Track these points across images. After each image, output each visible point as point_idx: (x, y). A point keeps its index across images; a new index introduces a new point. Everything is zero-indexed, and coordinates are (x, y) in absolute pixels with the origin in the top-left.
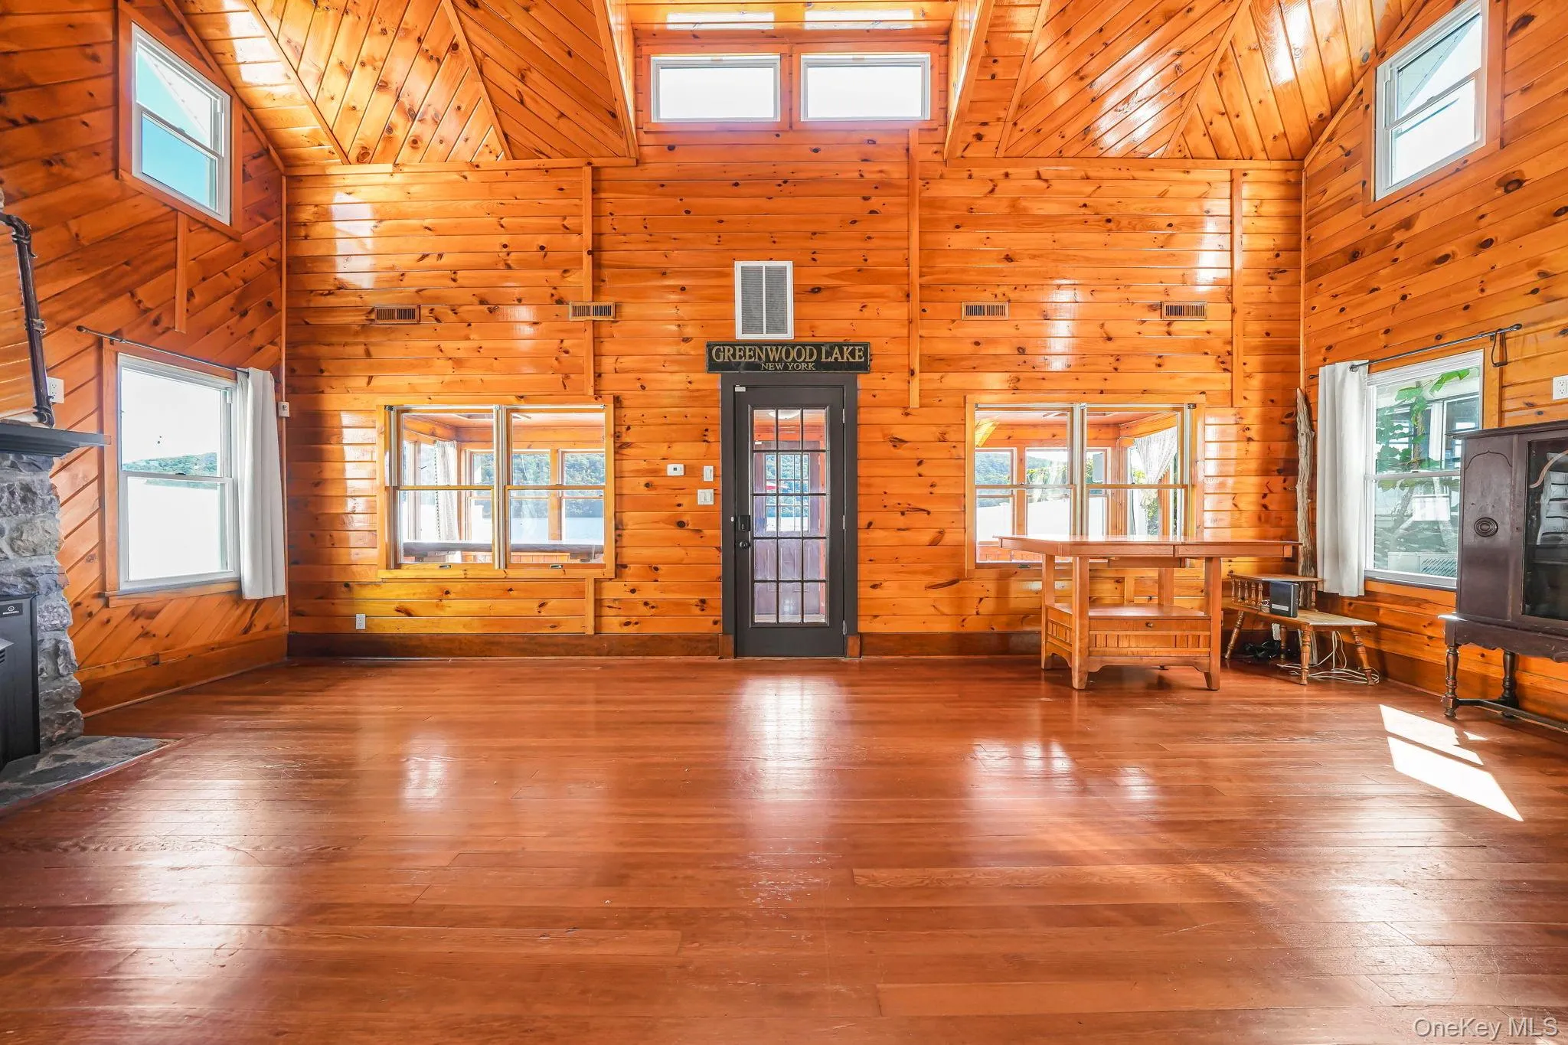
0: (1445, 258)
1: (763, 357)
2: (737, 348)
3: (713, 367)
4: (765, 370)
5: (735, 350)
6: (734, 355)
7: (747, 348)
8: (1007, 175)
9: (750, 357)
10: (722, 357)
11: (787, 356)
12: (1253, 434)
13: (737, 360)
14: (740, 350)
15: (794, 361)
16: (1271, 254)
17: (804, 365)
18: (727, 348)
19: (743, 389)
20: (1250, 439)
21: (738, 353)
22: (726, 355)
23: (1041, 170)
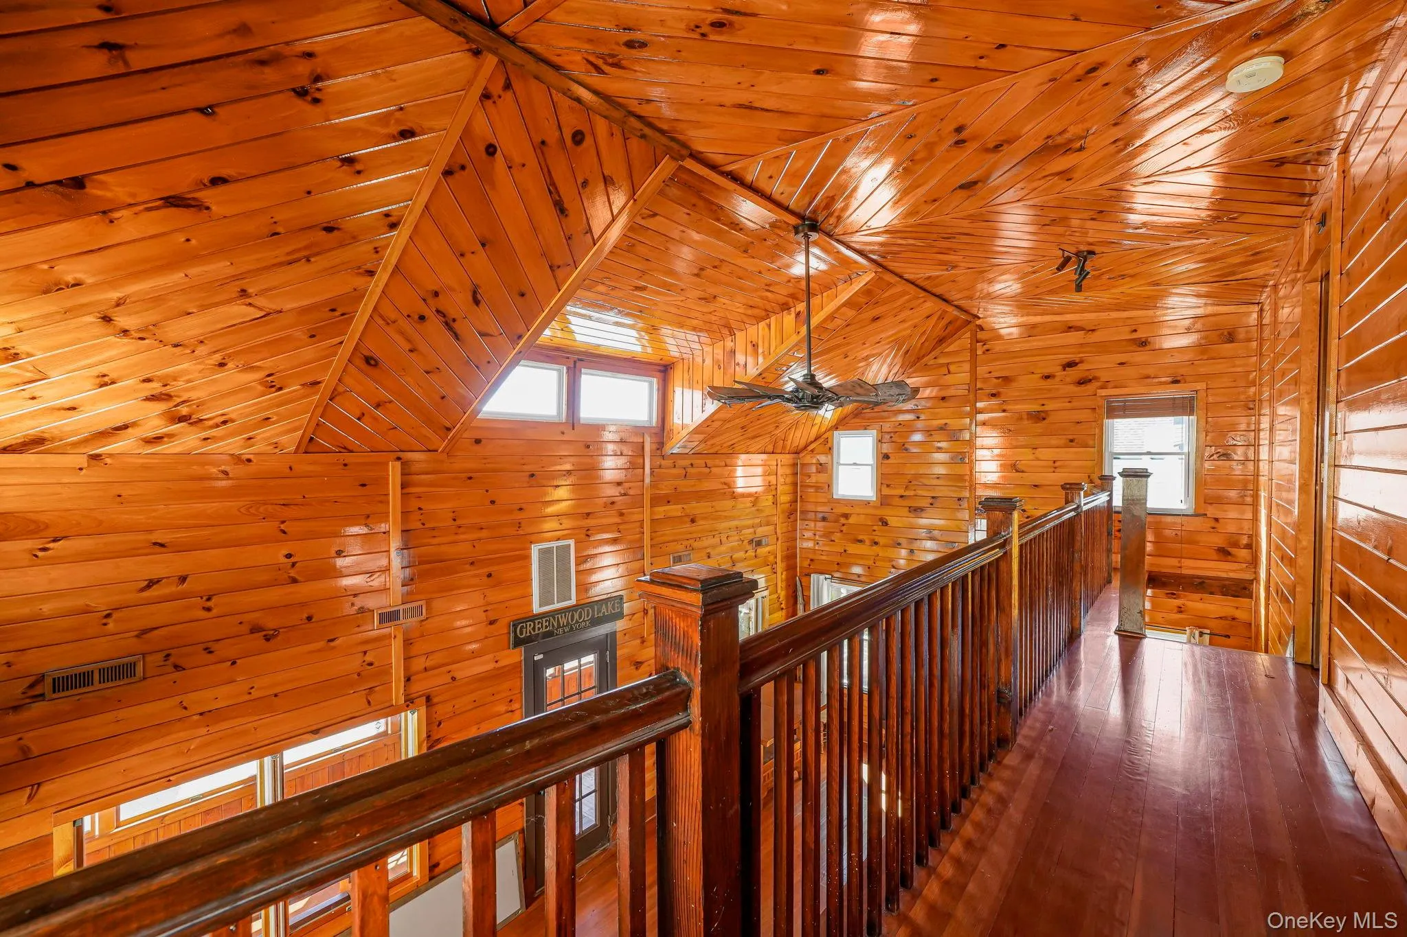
0: (860, 541)
1: (555, 624)
2: (536, 622)
3: (518, 643)
4: (557, 635)
5: (534, 623)
6: (534, 629)
7: (544, 620)
8: (692, 465)
9: (546, 627)
10: (524, 632)
11: (572, 620)
12: (783, 606)
13: (537, 632)
14: (539, 622)
15: (577, 622)
16: (788, 505)
17: (583, 624)
18: (528, 623)
19: (541, 656)
20: (782, 609)
21: (537, 626)
22: (528, 630)
23: (708, 461)
